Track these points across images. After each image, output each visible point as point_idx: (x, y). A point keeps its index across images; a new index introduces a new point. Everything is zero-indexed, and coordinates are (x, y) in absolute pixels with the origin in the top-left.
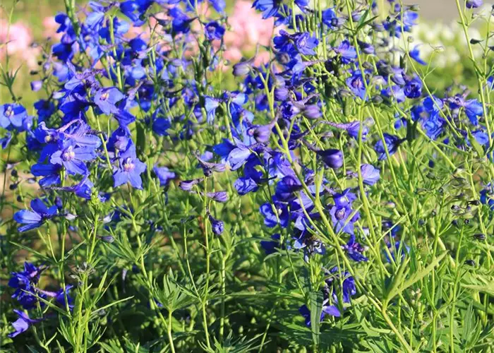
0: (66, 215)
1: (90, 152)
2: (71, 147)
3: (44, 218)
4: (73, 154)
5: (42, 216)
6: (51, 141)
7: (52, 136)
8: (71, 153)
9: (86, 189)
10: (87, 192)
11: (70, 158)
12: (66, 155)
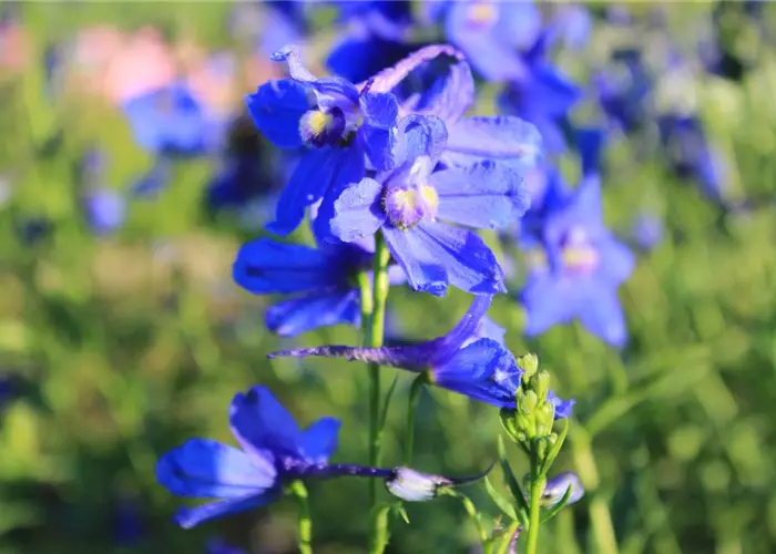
0: (392, 476)
1: (505, 187)
2: (422, 165)
3: (284, 476)
4: (429, 196)
5: (278, 465)
6: (330, 137)
7: (336, 111)
8: (419, 194)
9: (494, 364)
10: (500, 376)
11: (420, 212)
12: (400, 199)
